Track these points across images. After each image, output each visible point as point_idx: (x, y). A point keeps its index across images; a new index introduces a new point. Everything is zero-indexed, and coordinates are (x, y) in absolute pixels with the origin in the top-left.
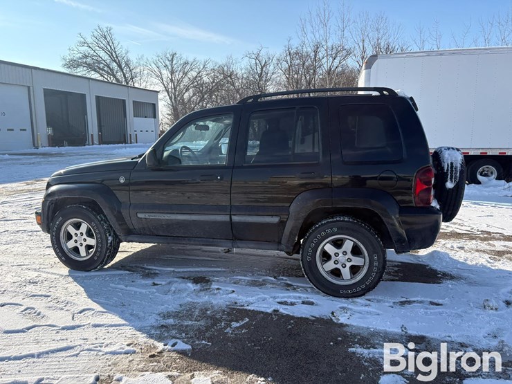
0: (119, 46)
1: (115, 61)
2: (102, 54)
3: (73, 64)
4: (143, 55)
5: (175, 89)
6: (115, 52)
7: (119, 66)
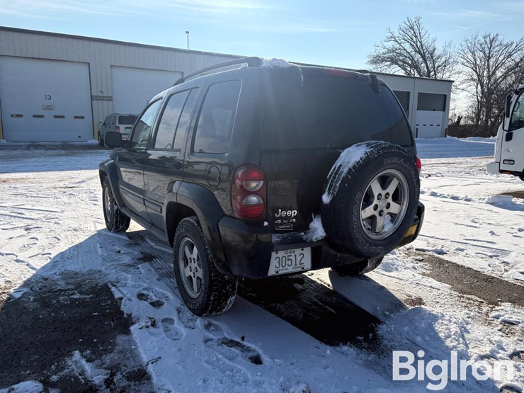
0: (427, 36)
1: (419, 52)
2: (407, 46)
3: (377, 60)
4: (451, 42)
5: (489, 78)
6: (421, 43)
7: (424, 57)
